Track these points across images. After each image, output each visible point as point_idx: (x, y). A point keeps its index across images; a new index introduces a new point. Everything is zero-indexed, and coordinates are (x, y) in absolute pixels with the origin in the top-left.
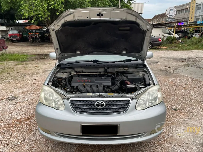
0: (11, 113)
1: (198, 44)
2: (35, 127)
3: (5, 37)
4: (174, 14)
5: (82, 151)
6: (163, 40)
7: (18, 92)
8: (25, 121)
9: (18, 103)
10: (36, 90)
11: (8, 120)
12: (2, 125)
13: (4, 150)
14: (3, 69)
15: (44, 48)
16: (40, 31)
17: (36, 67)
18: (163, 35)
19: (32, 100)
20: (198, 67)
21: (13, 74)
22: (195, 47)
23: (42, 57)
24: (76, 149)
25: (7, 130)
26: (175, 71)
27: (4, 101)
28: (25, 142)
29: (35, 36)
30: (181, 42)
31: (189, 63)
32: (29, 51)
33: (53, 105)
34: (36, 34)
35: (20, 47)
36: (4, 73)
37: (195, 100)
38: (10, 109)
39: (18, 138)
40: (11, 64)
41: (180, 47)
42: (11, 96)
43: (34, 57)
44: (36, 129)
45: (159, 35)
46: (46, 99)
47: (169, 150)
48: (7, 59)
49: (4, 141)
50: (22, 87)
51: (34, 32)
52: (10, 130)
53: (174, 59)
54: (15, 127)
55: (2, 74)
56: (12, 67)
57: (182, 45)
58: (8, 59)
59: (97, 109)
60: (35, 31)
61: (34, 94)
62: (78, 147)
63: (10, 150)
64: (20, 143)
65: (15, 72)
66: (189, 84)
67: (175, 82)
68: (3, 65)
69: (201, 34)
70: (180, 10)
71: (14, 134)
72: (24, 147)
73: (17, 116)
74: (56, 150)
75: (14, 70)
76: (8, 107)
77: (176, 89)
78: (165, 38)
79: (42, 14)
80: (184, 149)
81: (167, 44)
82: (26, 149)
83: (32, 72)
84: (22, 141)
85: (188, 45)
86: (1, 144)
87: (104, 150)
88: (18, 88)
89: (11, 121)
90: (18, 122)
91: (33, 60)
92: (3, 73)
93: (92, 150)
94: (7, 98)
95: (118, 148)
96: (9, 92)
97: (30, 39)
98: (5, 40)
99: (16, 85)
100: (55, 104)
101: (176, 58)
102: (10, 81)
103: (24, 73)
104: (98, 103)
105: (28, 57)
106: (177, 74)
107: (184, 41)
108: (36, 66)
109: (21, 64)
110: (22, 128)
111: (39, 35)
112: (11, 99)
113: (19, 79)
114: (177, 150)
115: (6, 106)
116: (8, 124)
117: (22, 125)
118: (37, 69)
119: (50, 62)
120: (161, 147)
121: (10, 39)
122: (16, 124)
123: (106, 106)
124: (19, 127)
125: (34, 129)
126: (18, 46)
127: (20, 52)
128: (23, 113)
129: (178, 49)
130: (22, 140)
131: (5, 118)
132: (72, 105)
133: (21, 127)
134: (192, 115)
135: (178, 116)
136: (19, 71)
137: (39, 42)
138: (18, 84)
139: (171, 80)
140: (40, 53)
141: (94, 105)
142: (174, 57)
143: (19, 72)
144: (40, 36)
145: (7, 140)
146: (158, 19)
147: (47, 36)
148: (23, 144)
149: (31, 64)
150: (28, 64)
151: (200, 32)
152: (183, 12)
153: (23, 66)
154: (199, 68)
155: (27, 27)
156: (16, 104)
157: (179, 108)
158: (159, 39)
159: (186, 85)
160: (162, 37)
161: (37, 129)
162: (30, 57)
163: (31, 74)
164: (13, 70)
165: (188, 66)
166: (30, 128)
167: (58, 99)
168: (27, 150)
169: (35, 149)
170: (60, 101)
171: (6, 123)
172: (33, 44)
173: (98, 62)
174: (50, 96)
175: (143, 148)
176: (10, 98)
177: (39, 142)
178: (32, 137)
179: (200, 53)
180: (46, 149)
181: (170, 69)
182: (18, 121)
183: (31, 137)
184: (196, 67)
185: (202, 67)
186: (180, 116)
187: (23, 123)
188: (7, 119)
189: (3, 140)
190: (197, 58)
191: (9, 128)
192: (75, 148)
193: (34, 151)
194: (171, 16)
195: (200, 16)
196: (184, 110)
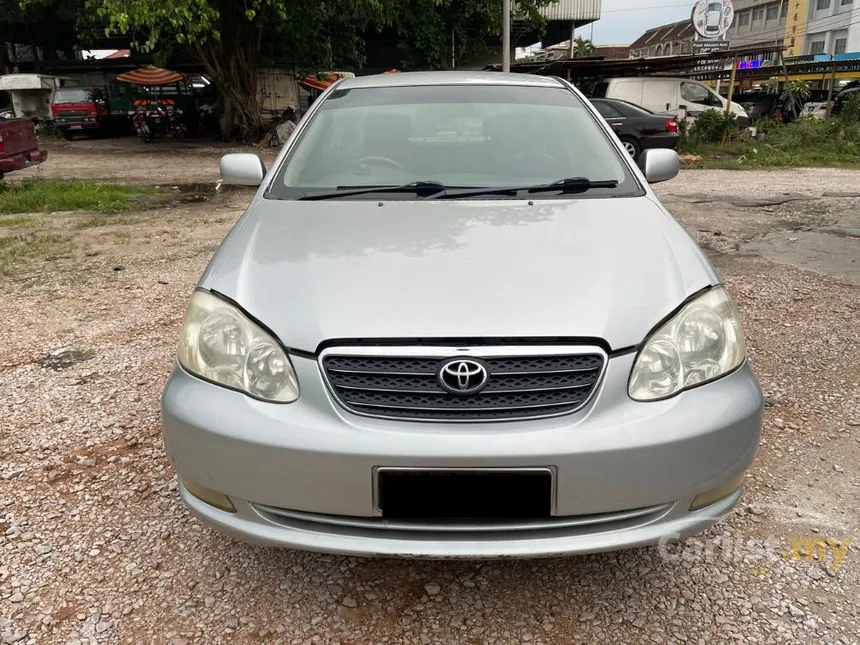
0: (61, 421)
1: (824, 141)
2: (167, 478)
3: (40, 119)
4: (725, 21)
5: (377, 582)
6: (682, 125)
7: (92, 332)
8: (122, 455)
9: (91, 377)
10: (167, 324)
11: (47, 449)
12: (21, 470)
13: (27, 582)
14: (28, 244)
15: (195, 160)
16: (178, 90)
17: (166, 235)
18: (682, 107)
19: (150, 367)
20: (834, 232)
21: (70, 263)
22: (813, 154)
23: (190, 193)
24: (347, 574)
25: (40, 494)
26: (744, 247)
27: (32, 370)
28: (123, 543)
29: (159, 113)
30: (753, 135)
31: (797, 216)
32: (134, 173)
33: (242, 380)
34: (164, 103)
35: (99, 156)
36: (32, 257)
37: (843, 364)
38: (56, 403)
39: (91, 529)
40: (61, 222)
41: (750, 155)
42: (63, 350)
43: (156, 197)
44: (171, 487)
45: (668, 105)
46: (210, 355)
47: (762, 577)
48: (45, 203)
49: (30, 540)
50: (108, 314)
51: (154, 96)
52: (54, 494)
53: (735, 202)
54: (77, 480)
55: (24, 262)
56: (64, 234)
57: (758, 147)
58: (51, 202)
59: (449, 396)
60: (161, 91)
61: (158, 339)
62: (356, 566)
63: (55, 581)
64: (98, 551)
65: (79, 253)
66: (808, 298)
67: (752, 292)
68: (27, 227)
69: (832, 104)
70: (748, 9)
71: (74, 512)
72: (117, 569)
73: (85, 433)
74: (258, 580)
75: (73, 247)
76: (47, 397)
77: (756, 320)
78: (691, 120)
79: (186, 14)
80: (825, 570)
81: (700, 145)
82: (128, 576)
83: (148, 253)
84: (109, 542)
85: (785, 149)
86: (16, 553)
87: (474, 577)
88: (89, 318)
89: (59, 453)
90: (92, 458)
91: (155, 208)
92: (27, 259)
93: (422, 579)
94: (45, 359)
95: (534, 569)
96: (51, 332)
97: (140, 124)
98: (38, 132)
99: (81, 305)
100: (253, 378)
101: (738, 199)
102: (55, 291)
103: (117, 257)
104: (454, 367)
105: (133, 196)
106: (755, 260)
107: (766, 132)
108: (166, 228)
109: (104, 224)
110: (110, 485)
111: (175, 109)
112: (60, 363)
113: (96, 282)
114: (796, 577)
115: (38, 391)
116: (48, 469)
117: (107, 470)
118: (170, 240)
119: (224, 216)
120: (726, 564)
121: (58, 127)
122: (80, 467)
123: (492, 385)
124: (95, 478)
125: (161, 487)
126: (91, 152)
127: (101, 177)
128: (111, 420)
129: (745, 163)
130: (108, 534)
131: (33, 441)
132: (331, 379)
133: (103, 479)
134: (839, 424)
135: (780, 428)
136: (96, 248)
137: (177, 138)
138: (89, 300)
139: (730, 283)
140: (182, 182)
141: (434, 379)
142: (732, 194)
143: (96, 254)
144: (181, 112)
145: (43, 537)
146: (660, 47)
147: (210, 112)
148: (115, 554)
149: (146, 221)
150: (131, 222)
151: (830, 96)
152: (761, 18)
153: (114, 229)
154: (842, 234)
155: (124, 75)
156: (83, 381)
157: (779, 395)
158: (668, 120)
159: (796, 300)
160: (681, 114)
161: (175, 490)
162: (139, 195)
163: (144, 260)
164: (72, 245)
165: (796, 227)
166: (144, 482)
167: (267, 353)
168: (130, 579)
169: (167, 574)
170: (274, 362)
171: (36, 464)
172: (152, 147)
173: (442, 193)
174: (226, 338)
175: (646, 566)
176: (56, 358)
177: (182, 546)
178: (153, 523)
179: (834, 177)
180: (215, 576)
181: (723, 241)
182: (89, 455)
183: (148, 525)
184: (828, 232)
185: (849, 230)
186: (790, 428)
187: (114, 462)
188: (41, 447)
189: (25, 536)
190: (825, 199)
191: (53, 482)
192: (343, 569)
193: (163, 583)
194: (714, 32)
195: (828, 35)
196: (804, 403)
